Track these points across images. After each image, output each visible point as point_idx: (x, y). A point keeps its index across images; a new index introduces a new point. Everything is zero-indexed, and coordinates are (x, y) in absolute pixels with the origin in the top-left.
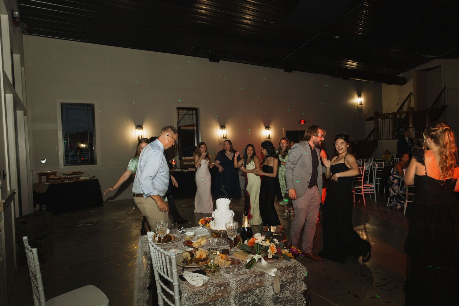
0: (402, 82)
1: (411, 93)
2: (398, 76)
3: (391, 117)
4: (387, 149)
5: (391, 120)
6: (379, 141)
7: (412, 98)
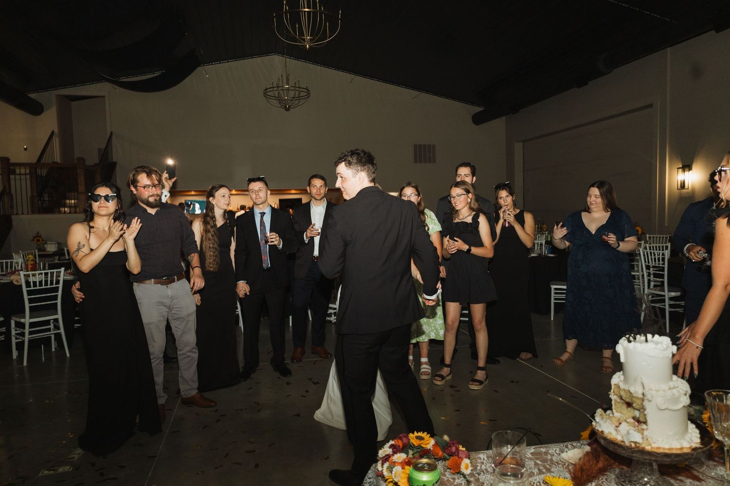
0: (36, 109)
1: (53, 133)
2: (29, 95)
3: (28, 171)
4: (38, 233)
5: (28, 177)
6: (14, 217)
7: (56, 141)
